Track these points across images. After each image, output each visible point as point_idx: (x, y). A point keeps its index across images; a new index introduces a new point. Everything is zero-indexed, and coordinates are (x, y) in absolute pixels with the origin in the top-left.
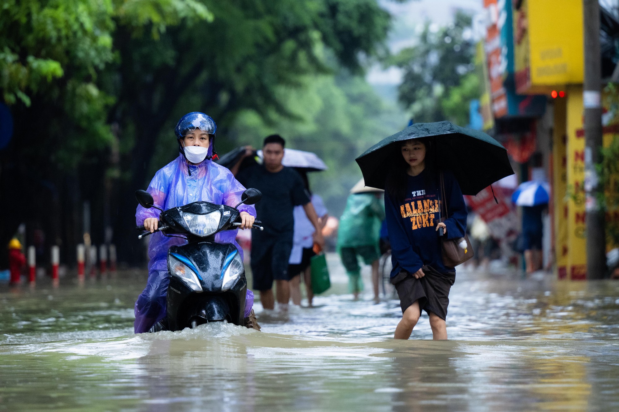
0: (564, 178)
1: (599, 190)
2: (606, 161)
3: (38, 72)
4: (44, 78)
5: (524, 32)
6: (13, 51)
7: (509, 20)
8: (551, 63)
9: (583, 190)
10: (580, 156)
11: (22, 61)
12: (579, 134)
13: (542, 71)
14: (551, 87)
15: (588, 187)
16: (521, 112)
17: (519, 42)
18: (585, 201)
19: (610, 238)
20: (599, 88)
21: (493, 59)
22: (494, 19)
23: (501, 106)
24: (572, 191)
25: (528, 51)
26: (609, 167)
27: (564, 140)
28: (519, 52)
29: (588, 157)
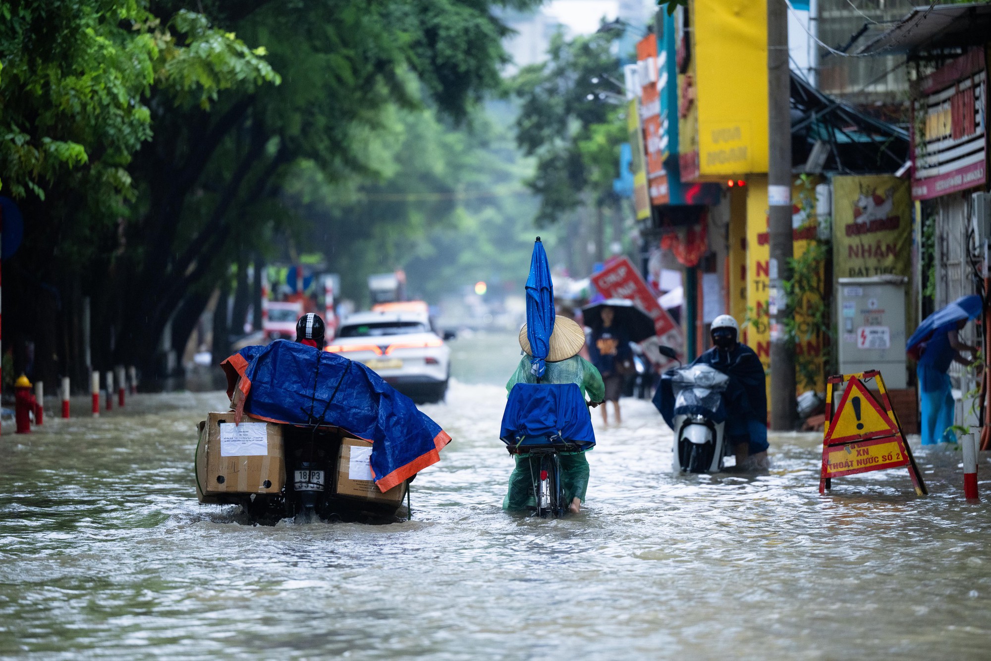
0: (743, 294)
1: (787, 314)
2: (797, 276)
3: (56, 156)
4: (63, 164)
5: (691, 103)
6: (23, 130)
7: (672, 84)
8: (726, 146)
9: (767, 313)
10: (763, 269)
11: (35, 142)
12: (763, 239)
13: (714, 157)
14: (727, 177)
15: (774, 310)
16: (688, 199)
17: (685, 116)
18: (769, 327)
19: (801, 377)
20: (789, 180)
21: (651, 128)
22: (652, 77)
23: (661, 191)
24: (752, 314)
25: (696, 131)
26: (800, 282)
27: (743, 244)
28: (685, 128)
29: (774, 271)
